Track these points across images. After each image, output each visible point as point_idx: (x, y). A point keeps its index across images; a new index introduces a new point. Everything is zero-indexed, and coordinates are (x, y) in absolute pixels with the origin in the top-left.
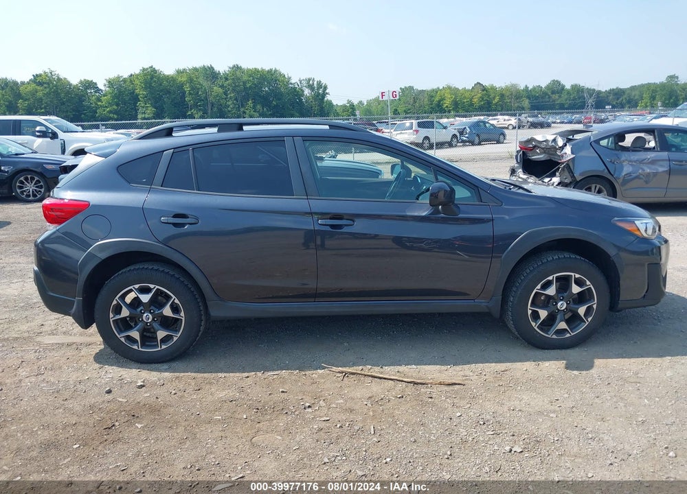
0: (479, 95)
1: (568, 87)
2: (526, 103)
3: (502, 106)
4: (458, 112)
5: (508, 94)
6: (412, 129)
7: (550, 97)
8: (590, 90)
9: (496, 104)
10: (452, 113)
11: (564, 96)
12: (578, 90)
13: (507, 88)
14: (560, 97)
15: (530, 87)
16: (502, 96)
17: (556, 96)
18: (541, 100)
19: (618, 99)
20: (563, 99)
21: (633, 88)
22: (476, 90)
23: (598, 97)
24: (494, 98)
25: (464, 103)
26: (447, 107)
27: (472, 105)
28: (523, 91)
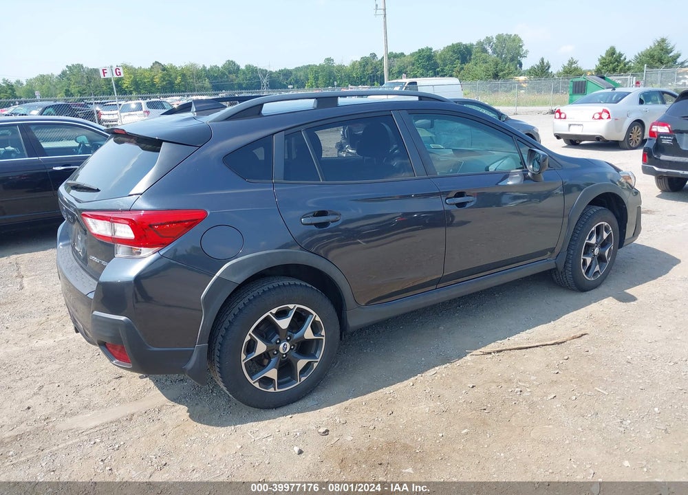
0: (160, 75)
1: (243, 67)
2: (207, 83)
3: (184, 86)
4: (140, 93)
5: (189, 73)
6: (142, 110)
7: (227, 77)
8: (263, 70)
9: (178, 84)
10: (134, 94)
11: (241, 77)
12: (252, 70)
13: (188, 69)
14: (237, 76)
15: (208, 67)
16: (184, 75)
17: (233, 76)
18: (220, 80)
19: (287, 79)
20: (240, 79)
21: (297, 69)
22: (155, 70)
23: (271, 77)
24: (176, 79)
25: (145, 83)
26: (127, 87)
27: (154, 85)
28: (202, 70)
